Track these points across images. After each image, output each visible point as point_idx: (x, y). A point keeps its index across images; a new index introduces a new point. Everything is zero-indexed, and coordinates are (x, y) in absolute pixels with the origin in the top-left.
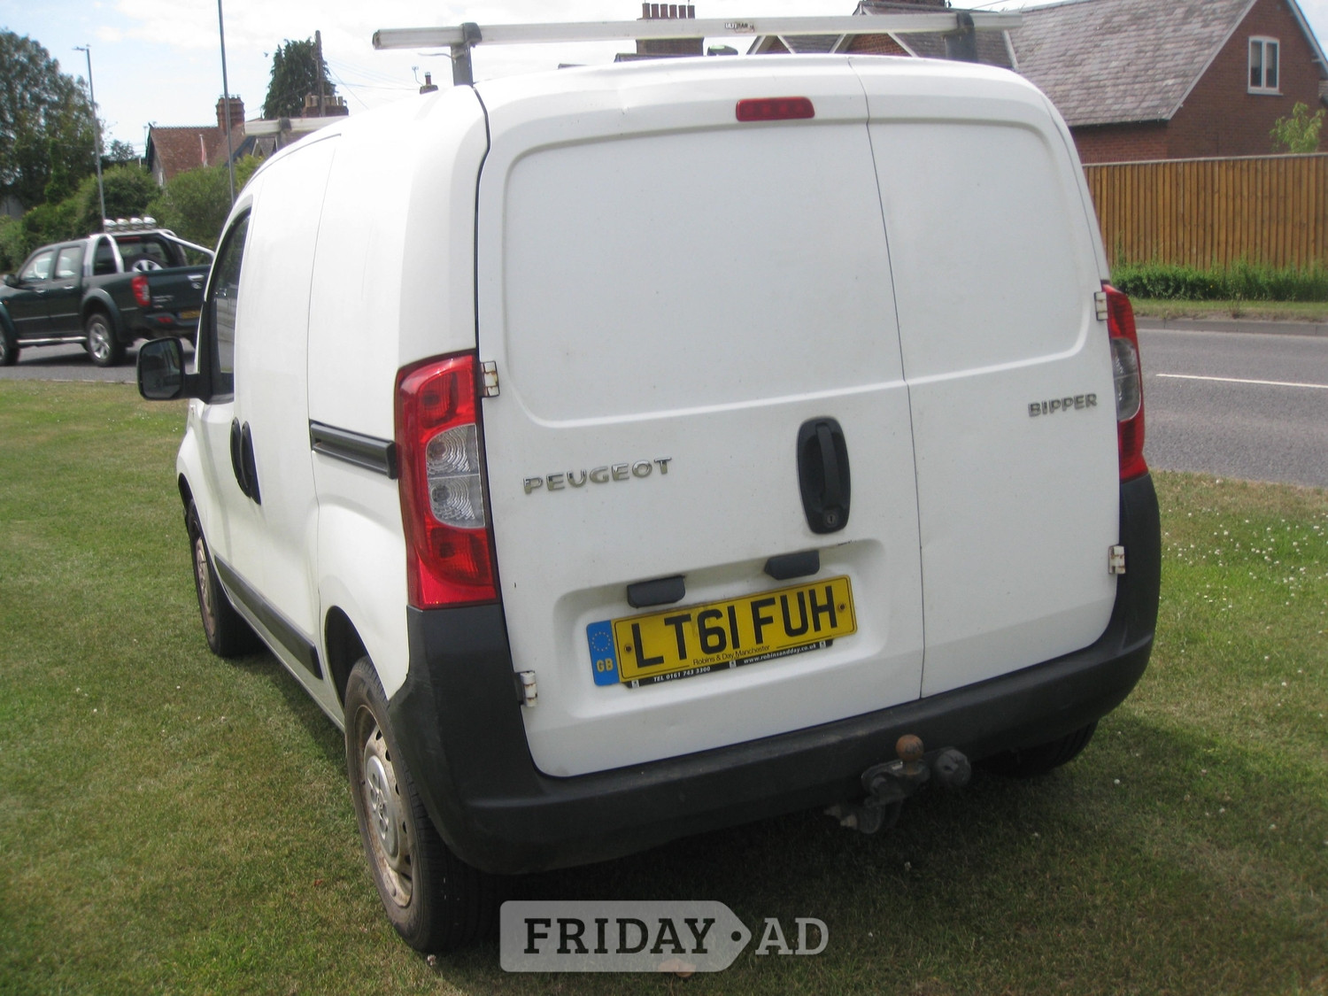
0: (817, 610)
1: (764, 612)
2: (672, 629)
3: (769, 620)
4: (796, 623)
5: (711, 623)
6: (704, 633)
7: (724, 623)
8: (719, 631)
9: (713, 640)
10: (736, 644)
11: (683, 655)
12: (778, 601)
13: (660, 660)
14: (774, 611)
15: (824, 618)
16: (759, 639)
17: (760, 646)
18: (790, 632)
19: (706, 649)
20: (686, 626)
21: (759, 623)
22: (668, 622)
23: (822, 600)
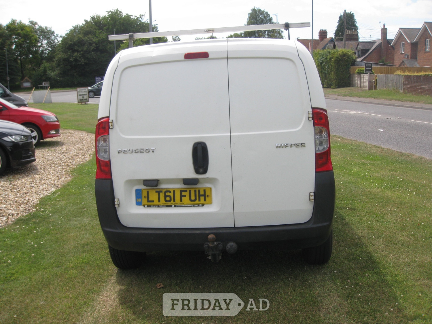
0: (200, 196)
1: (183, 193)
2: (157, 194)
3: (185, 196)
4: (193, 198)
5: (168, 194)
6: (166, 196)
7: (172, 194)
8: (170, 197)
9: (168, 199)
10: (174, 201)
11: (159, 201)
12: (188, 191)
13: (153, 201)
14: (187, 194)
15: (202, 198)
16: (181, 200)
17: (181, 202)
18: (191, 200)
19: (166, 201)
20: (161, 194)
21: (182, 196)
22: (156, 192)
23: (202, 193)
